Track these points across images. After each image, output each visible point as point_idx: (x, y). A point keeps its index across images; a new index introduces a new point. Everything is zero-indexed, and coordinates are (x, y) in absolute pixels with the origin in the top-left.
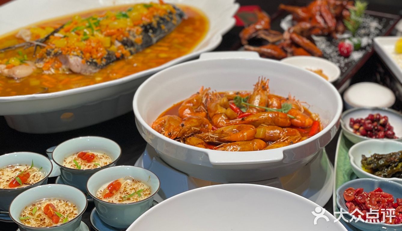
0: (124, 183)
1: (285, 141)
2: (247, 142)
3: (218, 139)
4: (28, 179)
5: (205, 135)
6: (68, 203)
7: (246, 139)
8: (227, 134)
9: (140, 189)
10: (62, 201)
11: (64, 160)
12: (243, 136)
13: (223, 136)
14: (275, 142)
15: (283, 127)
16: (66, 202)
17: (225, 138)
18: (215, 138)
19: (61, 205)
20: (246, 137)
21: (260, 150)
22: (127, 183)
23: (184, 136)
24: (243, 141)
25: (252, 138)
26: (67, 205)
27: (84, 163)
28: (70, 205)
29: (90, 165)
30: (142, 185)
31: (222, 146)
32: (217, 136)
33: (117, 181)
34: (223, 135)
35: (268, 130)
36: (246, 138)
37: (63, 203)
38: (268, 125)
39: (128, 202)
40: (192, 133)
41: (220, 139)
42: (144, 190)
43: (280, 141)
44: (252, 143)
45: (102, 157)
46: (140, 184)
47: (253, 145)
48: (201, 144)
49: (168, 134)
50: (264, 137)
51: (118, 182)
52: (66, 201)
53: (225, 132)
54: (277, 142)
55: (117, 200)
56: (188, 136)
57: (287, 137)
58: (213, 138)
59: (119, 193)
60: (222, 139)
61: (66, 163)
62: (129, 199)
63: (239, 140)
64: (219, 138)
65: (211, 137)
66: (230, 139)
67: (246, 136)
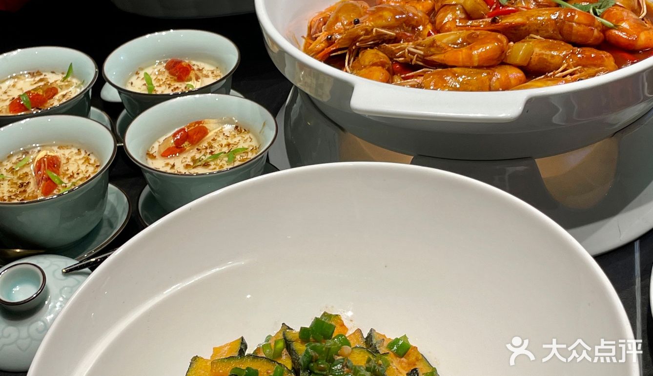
0: (216, 130)
1: (565, 76)
2: (478, 70)
3: (422, 57)
4: (48, 101)
5: (399, 47)
6: (90, 157)
7: (476, 64)
8: (441, 49)
9: (240, 146)
10: (83, 152)
11: (137, 72)
12: (471, 56)
13: (430, 53)
14: (543, 76)
15: (575, 44)
16: (89, 155)
17: (434, 58)
18: (417, 57)
19: (75, 160)
20: (476, 59)
21: (503, 90)
22: (221, 131)
23: (355, 44)
24: (468, 67)
25: (493, 63)
26: (87, 160)
27: (168, 83)
28: (92, 162)
29: (177, 87)
30: (250, 140)
31: (422, 74)
32: (422, 53)
33: (199, 123)
34: (432, 50)
35: (538, 47)
36: (476, 61)
37: (83, 154)
38: (545, 38)
39: (201, 170)
40: (376, 42)
41: (425, 58)
42: (247, 149)
43: (554, 75)
44: (488, 74)
45: (210, 74)
46: (247, 136)
47: (490, 79)
48: (378, 66)
49: (326, 38)
50: (525, 64)
51: (201, 125)
52: (88, 153)
53: (438, 43)
54: (547, 77)
55: (183, 164)
56: (363, 45)
57: (575, 69)
58: (413, 54)
59: (196, 150)
60: (428, 58)
61: (138, 78)
62: (206, 165)
63: (461, 64)
64: (424, 56)
65: (409, 52)
66: (441, 60)
67: (476, 56)
